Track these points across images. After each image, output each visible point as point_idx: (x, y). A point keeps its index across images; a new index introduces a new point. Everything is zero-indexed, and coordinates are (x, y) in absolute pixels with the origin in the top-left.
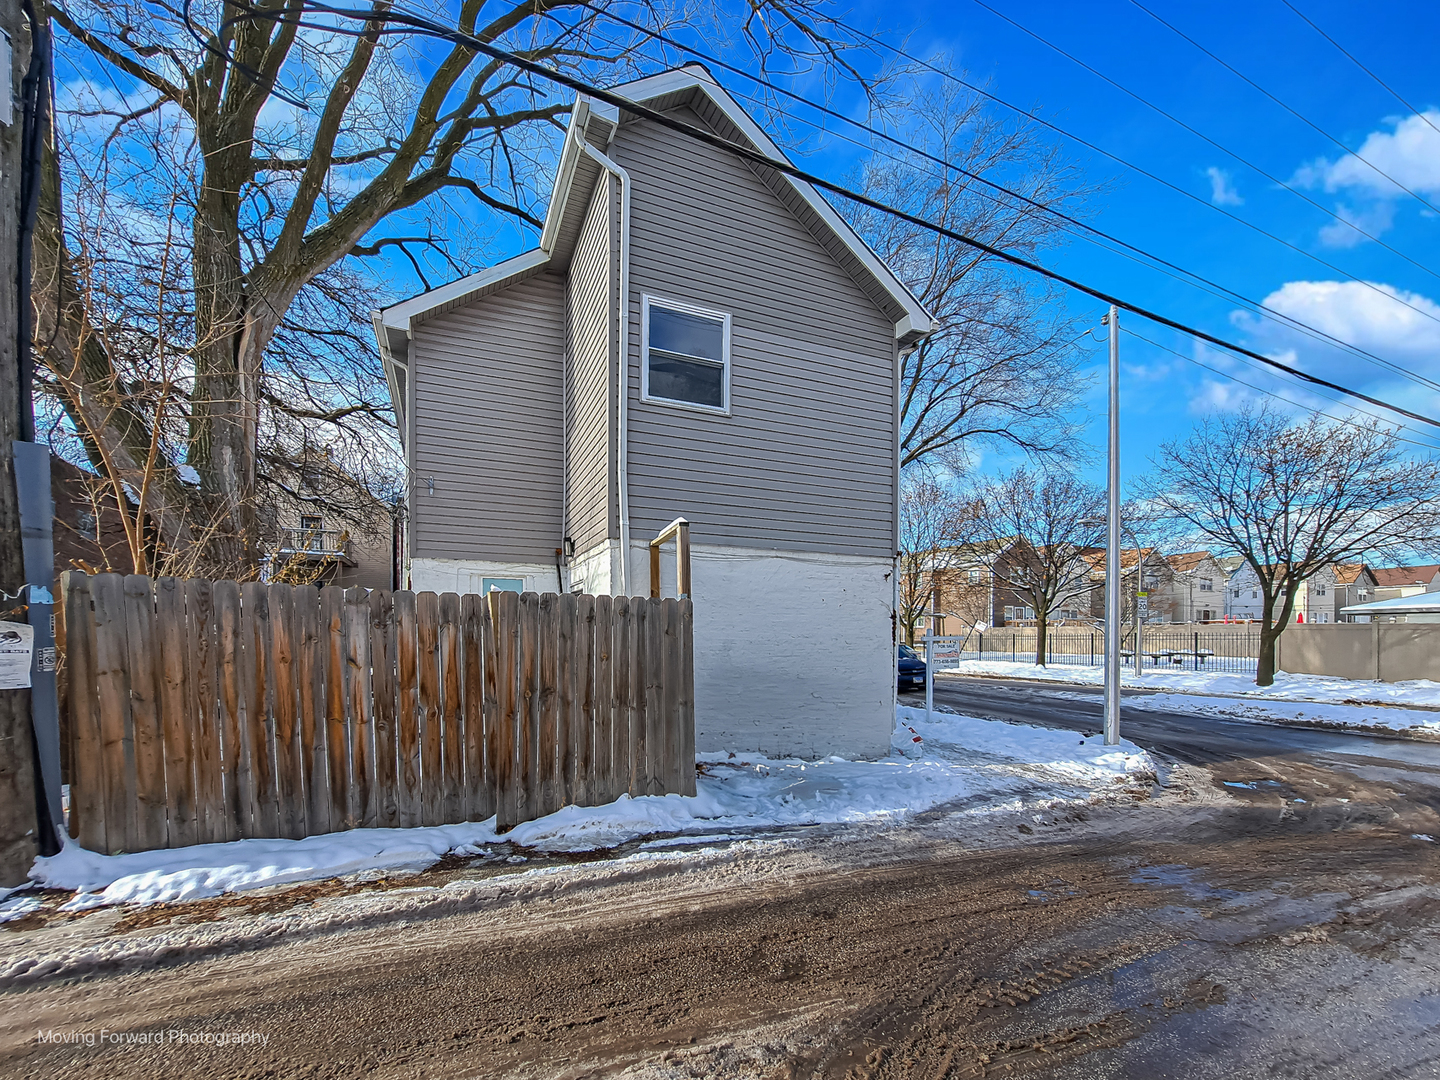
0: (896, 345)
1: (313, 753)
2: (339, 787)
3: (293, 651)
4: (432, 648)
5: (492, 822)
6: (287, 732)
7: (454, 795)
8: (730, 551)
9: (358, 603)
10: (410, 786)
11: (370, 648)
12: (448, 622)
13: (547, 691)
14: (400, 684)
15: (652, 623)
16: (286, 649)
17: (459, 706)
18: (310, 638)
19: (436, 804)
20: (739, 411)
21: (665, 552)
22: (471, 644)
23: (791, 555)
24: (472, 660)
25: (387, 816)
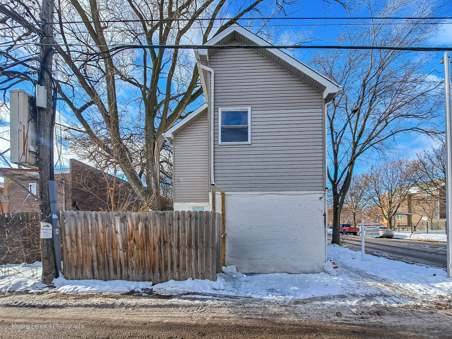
0: (324, 102)
1: (109, 258)
2: (115, 268)
3: (104, 229)
4: (136, 229)
5: (151, 283)
6: (103, 252)
7: (144, 273)
8: (252, 193)
9: (117, 216)
10: (132, 269)
11: (121, 229)
12: (140, 221)
13: (165, 242)
14: (129, 239)
15: (201, 220)
16: (102, 229)
17: (144, 246)
18: (107, 226)
19: (139, 275)
20: (254, 142)
21: (227, 195)
22: (146, 227)
23: (276, 193)
24: (147, 232)
25: (127, 277)
